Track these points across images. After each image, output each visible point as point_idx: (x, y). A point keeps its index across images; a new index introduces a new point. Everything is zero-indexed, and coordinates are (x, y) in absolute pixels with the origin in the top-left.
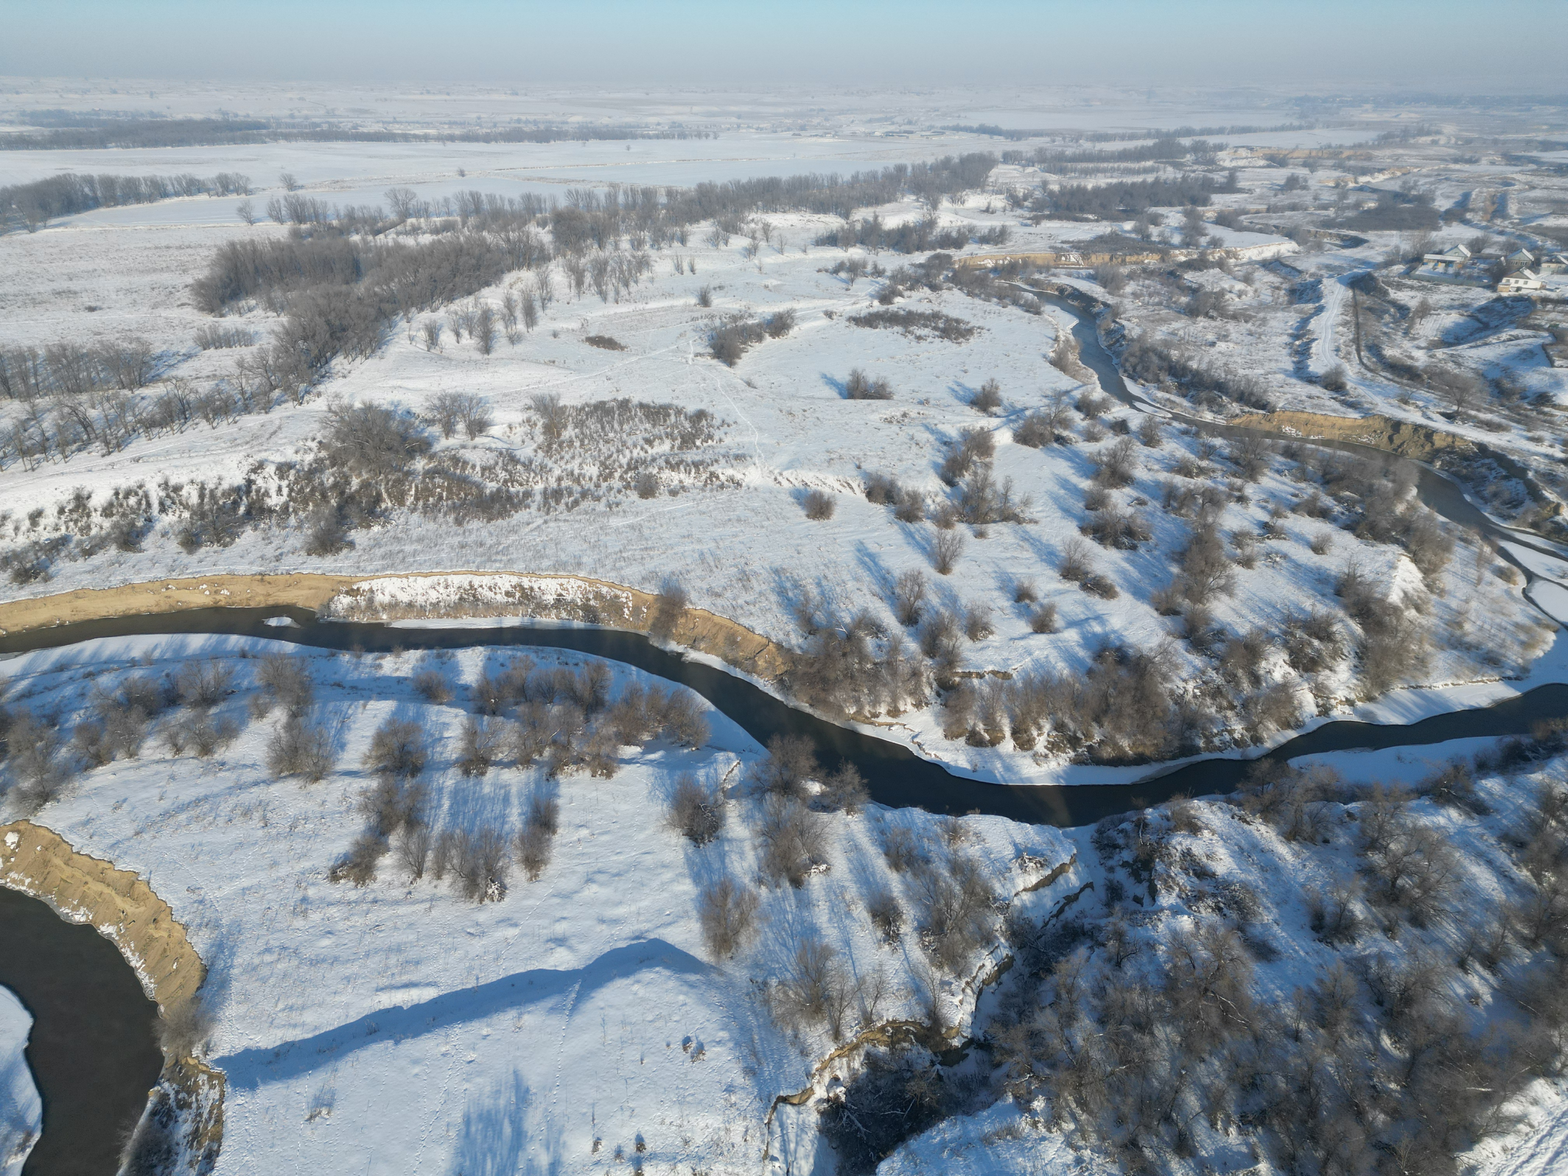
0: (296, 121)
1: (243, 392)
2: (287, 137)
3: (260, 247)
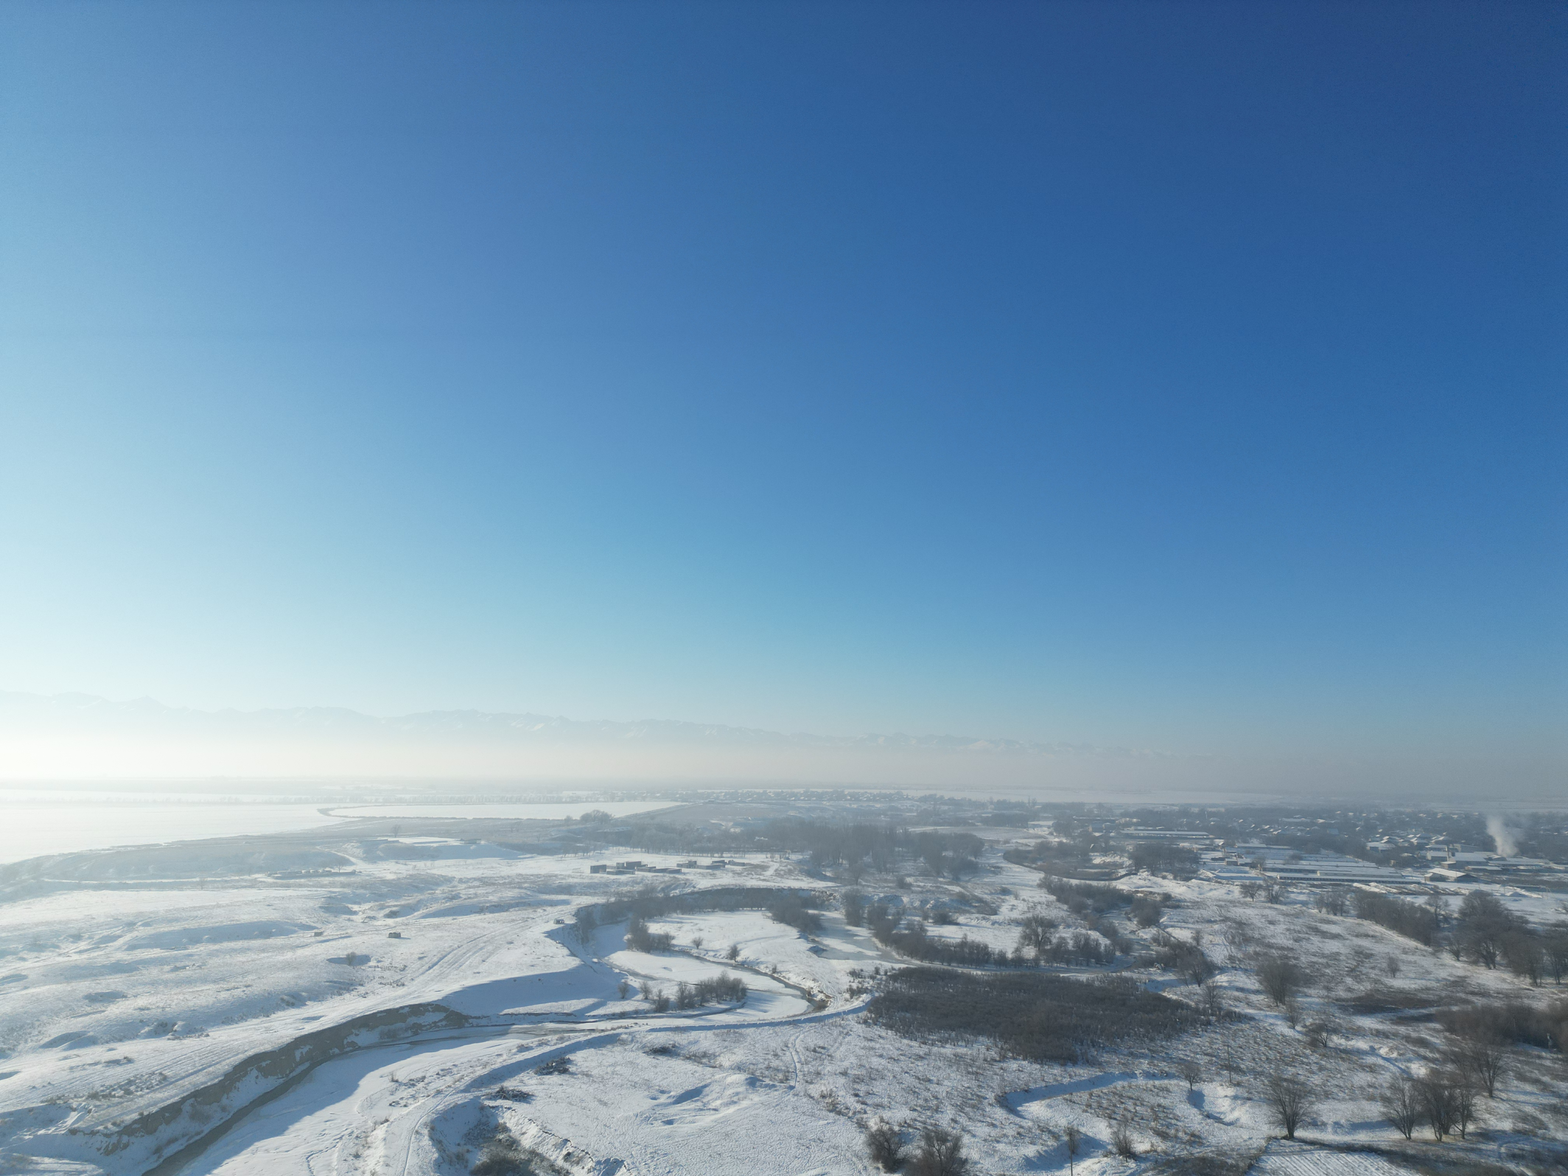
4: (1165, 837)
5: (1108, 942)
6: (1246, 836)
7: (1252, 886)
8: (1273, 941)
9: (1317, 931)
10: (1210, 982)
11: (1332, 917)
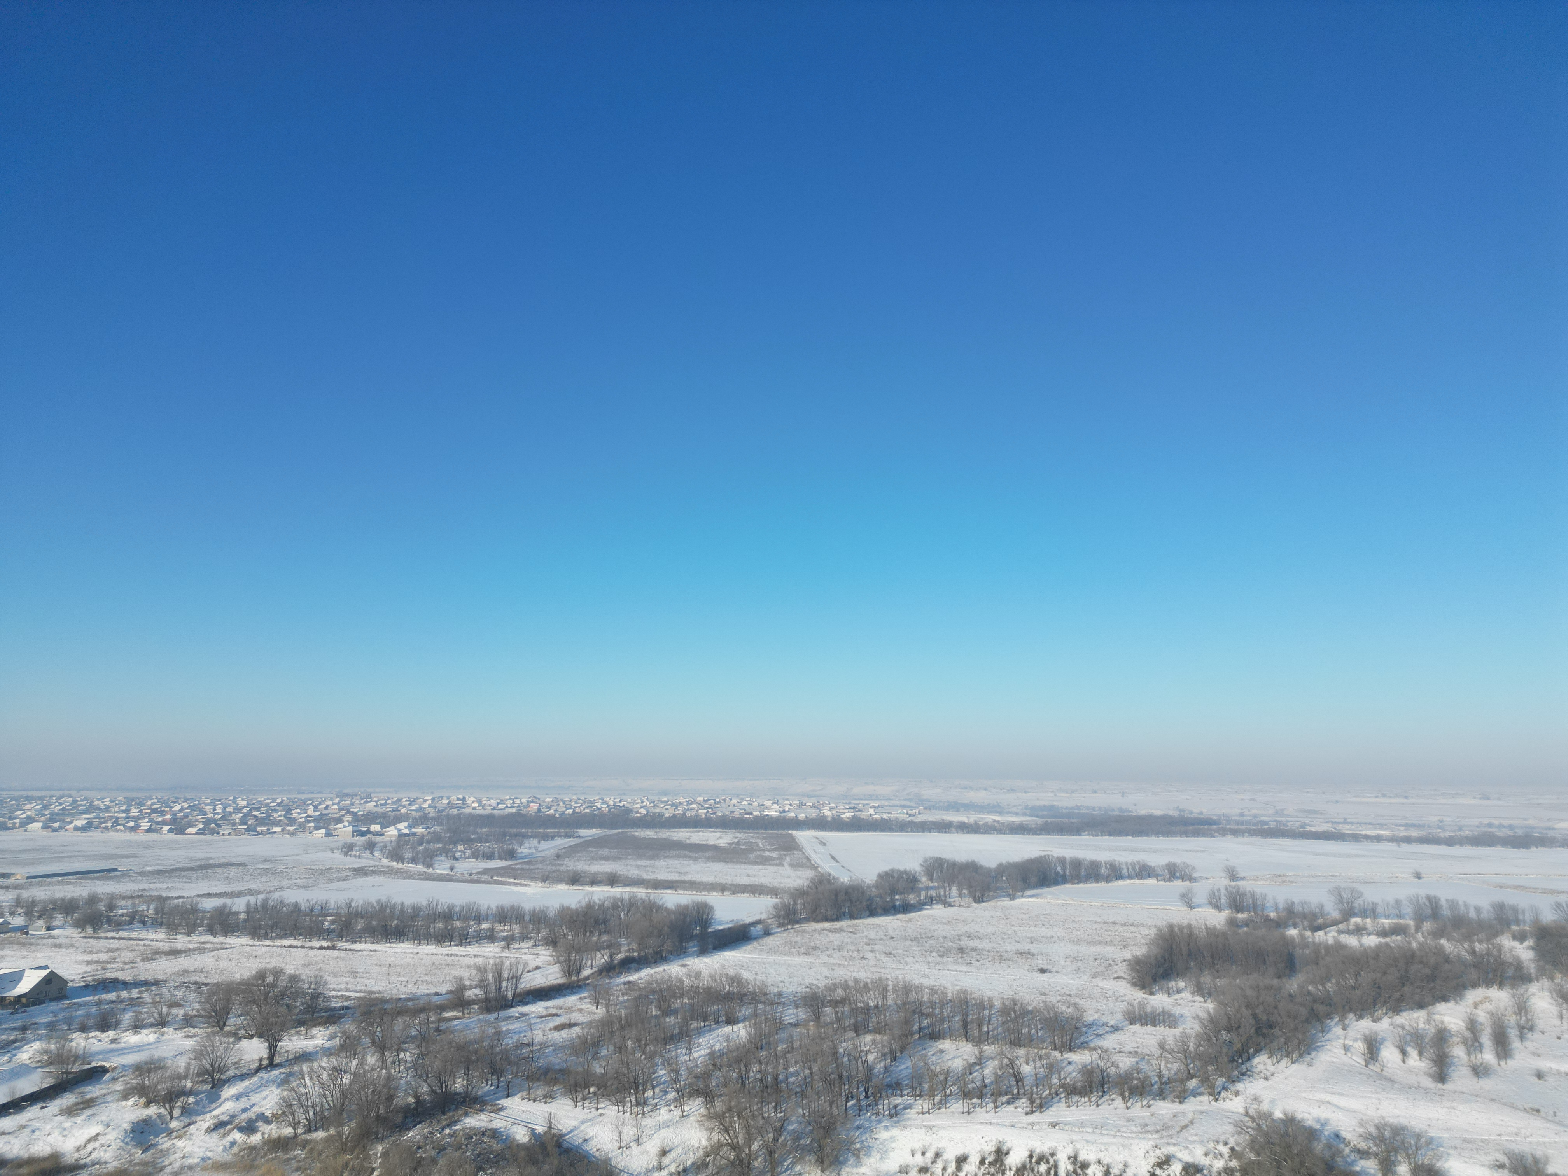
0: (1245, 818)
1: (1160, 1076)
2: (1235, 833)
3: (1196, 932)
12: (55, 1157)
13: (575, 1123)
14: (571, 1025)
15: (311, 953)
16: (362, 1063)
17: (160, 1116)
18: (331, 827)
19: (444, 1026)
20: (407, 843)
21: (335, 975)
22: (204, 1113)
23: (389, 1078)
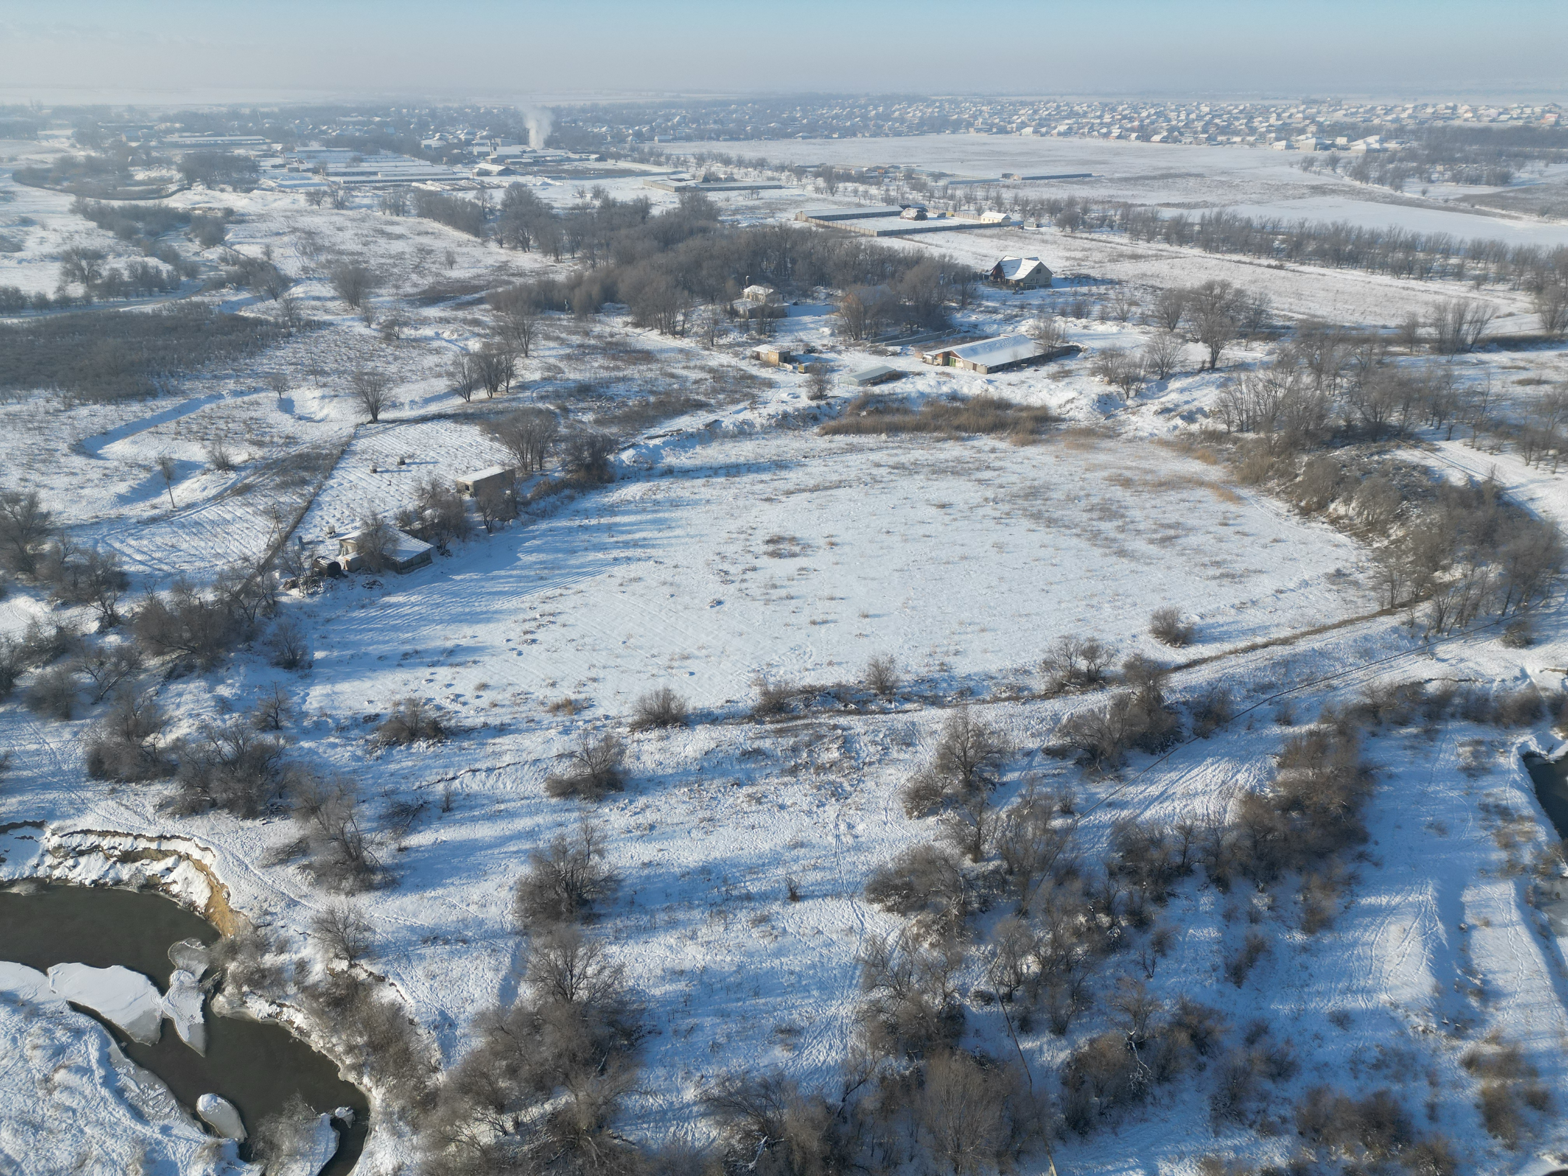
4: (216, 144)
5: (170, 267)
6: (304, 139)
7: (317, 193)
8: (343, 247)
9: (382, 233)
10: (286, 295)
11: (395, 218)
12: (1044, 408)
13: (1523, 480)
14: (1539, 382)
15: (1259, 270)
16: (1297, 381)
17: (1119, 393)
18: (1293, 138)
19: (1387, 359)
20: (1375, 160)
21: (1280, 294)
22: (1152, 398)
23: (1322, 399)
